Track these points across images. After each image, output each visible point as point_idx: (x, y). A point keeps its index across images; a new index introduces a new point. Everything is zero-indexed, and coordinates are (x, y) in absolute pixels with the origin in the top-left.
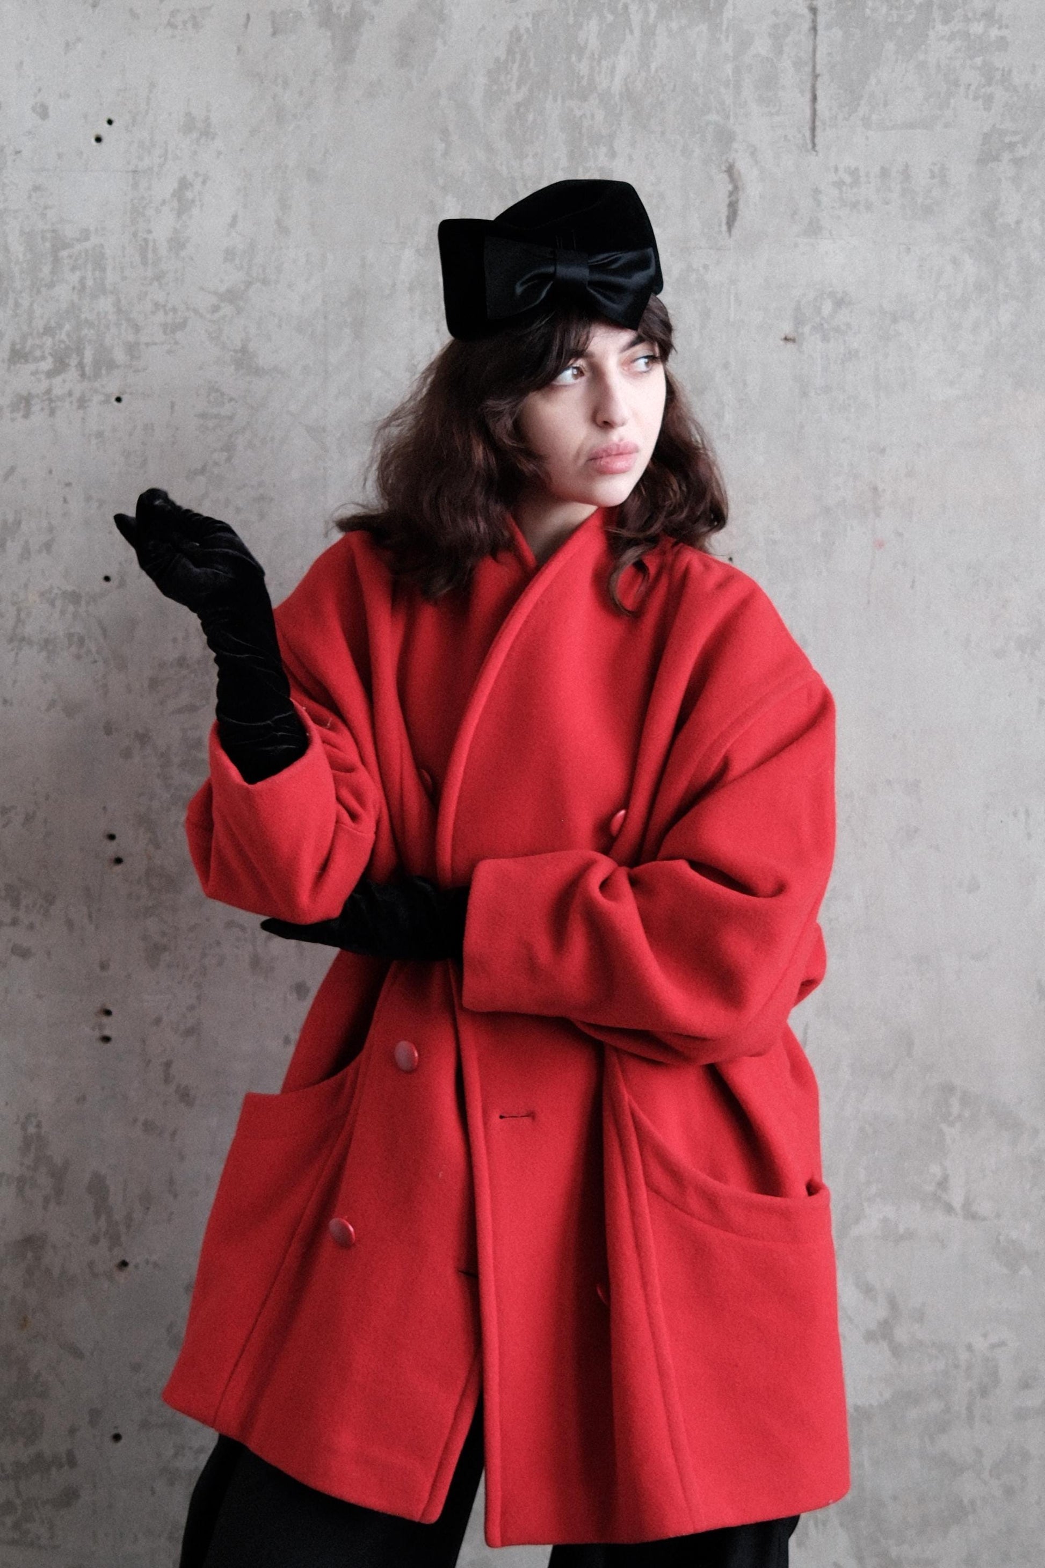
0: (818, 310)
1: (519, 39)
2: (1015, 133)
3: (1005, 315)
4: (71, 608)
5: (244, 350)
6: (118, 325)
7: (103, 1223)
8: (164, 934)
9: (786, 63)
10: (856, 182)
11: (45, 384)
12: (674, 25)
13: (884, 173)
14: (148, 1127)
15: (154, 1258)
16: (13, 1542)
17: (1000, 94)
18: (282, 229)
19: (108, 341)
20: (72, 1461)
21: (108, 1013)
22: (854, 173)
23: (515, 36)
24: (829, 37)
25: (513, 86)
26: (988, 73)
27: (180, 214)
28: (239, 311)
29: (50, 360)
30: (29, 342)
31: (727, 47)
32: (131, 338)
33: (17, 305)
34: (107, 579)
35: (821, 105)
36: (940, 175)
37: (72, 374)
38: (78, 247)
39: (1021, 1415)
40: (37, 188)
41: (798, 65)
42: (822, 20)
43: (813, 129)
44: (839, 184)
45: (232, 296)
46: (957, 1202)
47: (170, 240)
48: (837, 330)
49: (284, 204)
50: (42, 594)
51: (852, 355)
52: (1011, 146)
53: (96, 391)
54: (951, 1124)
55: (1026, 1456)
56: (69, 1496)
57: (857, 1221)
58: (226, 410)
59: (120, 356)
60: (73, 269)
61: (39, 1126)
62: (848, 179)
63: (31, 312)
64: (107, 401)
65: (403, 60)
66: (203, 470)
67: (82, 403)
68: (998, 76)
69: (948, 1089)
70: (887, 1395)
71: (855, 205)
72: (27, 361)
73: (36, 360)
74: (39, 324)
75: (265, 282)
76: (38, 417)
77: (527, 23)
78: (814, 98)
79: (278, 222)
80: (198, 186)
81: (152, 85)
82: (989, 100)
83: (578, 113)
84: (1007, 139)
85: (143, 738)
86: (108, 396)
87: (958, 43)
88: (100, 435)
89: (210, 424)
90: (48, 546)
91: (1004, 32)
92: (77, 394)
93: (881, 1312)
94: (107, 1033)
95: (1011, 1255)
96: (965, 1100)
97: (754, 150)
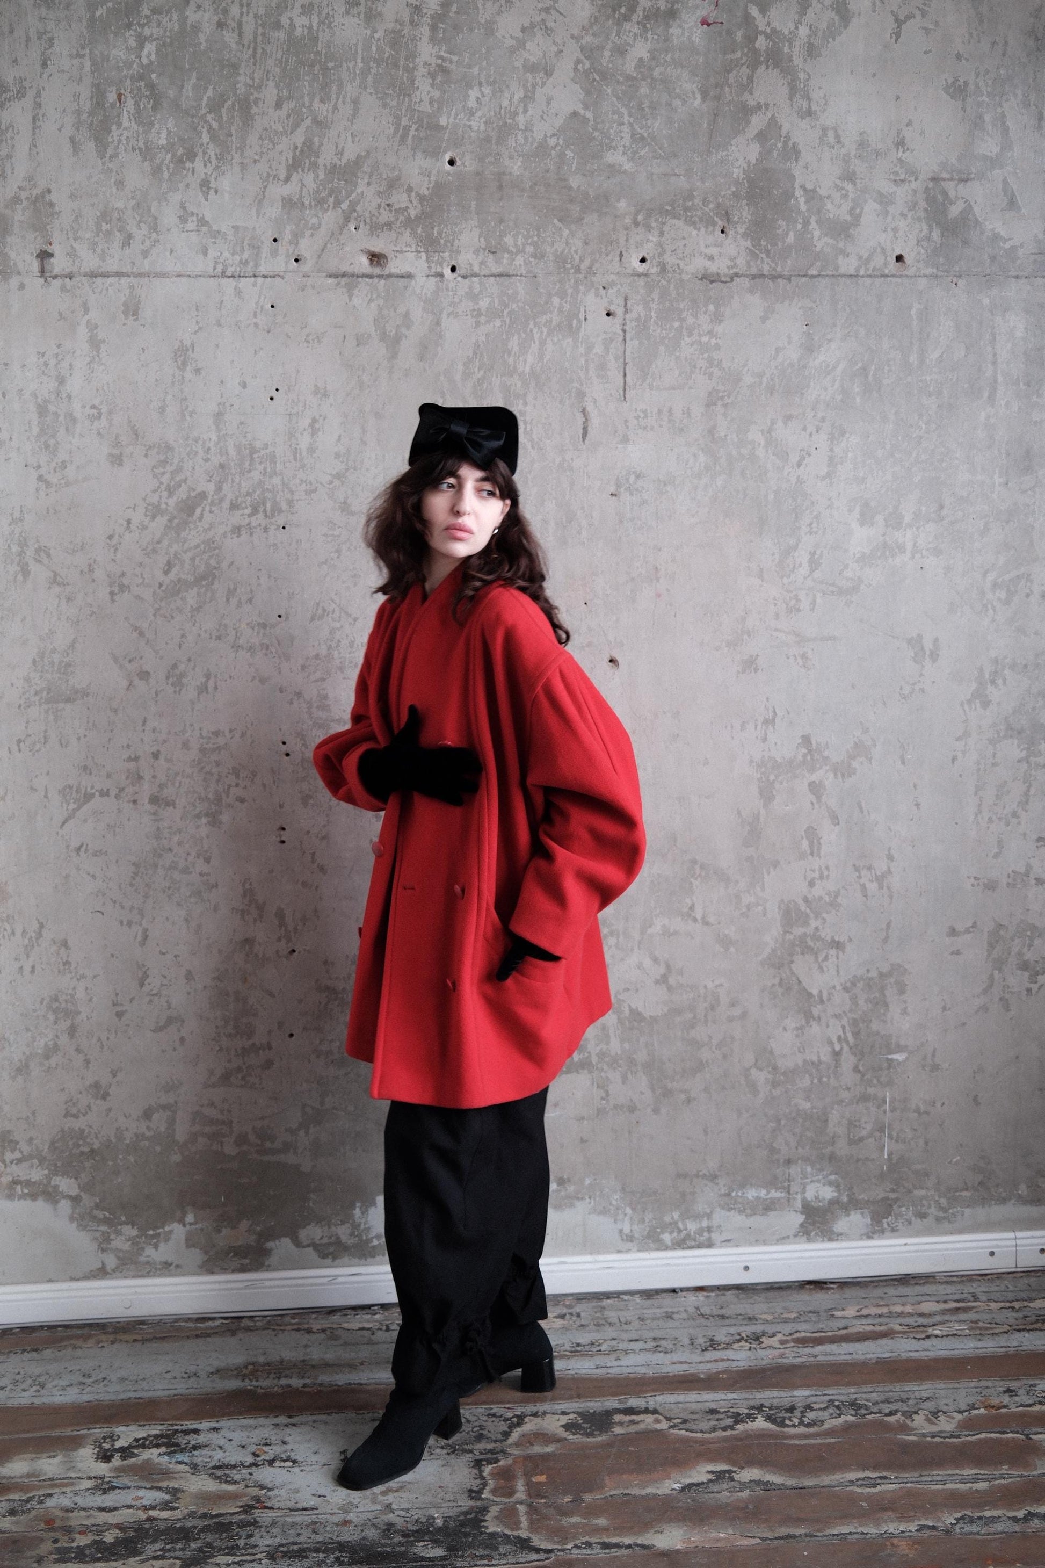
0: (627, 480)
1: (479, 346)
2: (724, 391)
3: (719, 482)
4: (262, 631)
5: (345, 503)
6: (283, 491)
7: (283, 932)
8: (310, 790)
9: (611, 357)
10: (646, 417)
11: (247, 520)
12: (555, 339)
13: (660, 412)
14: (304, 884)
15: (308, 948)
16: (242, 1086)
17: (715, 370)
19: (278, 499)
20: (270, 1048)
21: (284, 829)
22: (645, 412)
24: (632, 344)
25: (476, 370)
26: (711, 362)
27: (312, 435)
28: (343, 483)
29: (250, 508)
30: (240, 499)
31: (582, 350)
32: (289, 496)
33: (233, 481)
34: (280, 616)
35: (628, 378)
36: (687, 412)
37: (260, 516)
38: (263, 452)
39: (731, 1019)
40: (242, 423)
41: (616, 358)
42: (629, 335)
43: (625, 390)
44: (637, 418)
45: (339, 476)
46: (699, 917)
47: (308, 449)
48: (637, 490)
49: (364, 431)
50: (248, 624)
51: (644, 502)
52: (722, 398)
53: (272, 523)
54: (696, 879)
55: (733, 1038)
56: (269, 1064)
57: (650, 926)
58: (336, 532)
59: (284, 506)
60: (260, 463)
61: (251, 884)
62: (642, 415)
63: (240, 484)
64: (277, 529)
65: (421, 358)
66: (325, 563)
67: (266, 530)
68: (716, 363)
69: (694, 862)
70: (666, 1010)
71: (645, 428)
72: (238, 509)
73: (243, 509)
74: (244, 491)
75: (355, 469)
76: (244, 537)
77: (483, 338)
78: (625, 375)
79: (361, 439)
80: (321, 420)
81: (298, 371)
82: (711, 376)
83: (509, 383)
84: (720, 394)
85: (299, 694)
86: (278, 526)
87: (695, 347)
88: (275, 545)
89: (329, 539)
90: (250, 600)
91: (719, 341)
92: (263, 525)
93: (662, 970)
94: (283, 839)
95: (725, 942)
96: (702, 867)
97: (595, 401)
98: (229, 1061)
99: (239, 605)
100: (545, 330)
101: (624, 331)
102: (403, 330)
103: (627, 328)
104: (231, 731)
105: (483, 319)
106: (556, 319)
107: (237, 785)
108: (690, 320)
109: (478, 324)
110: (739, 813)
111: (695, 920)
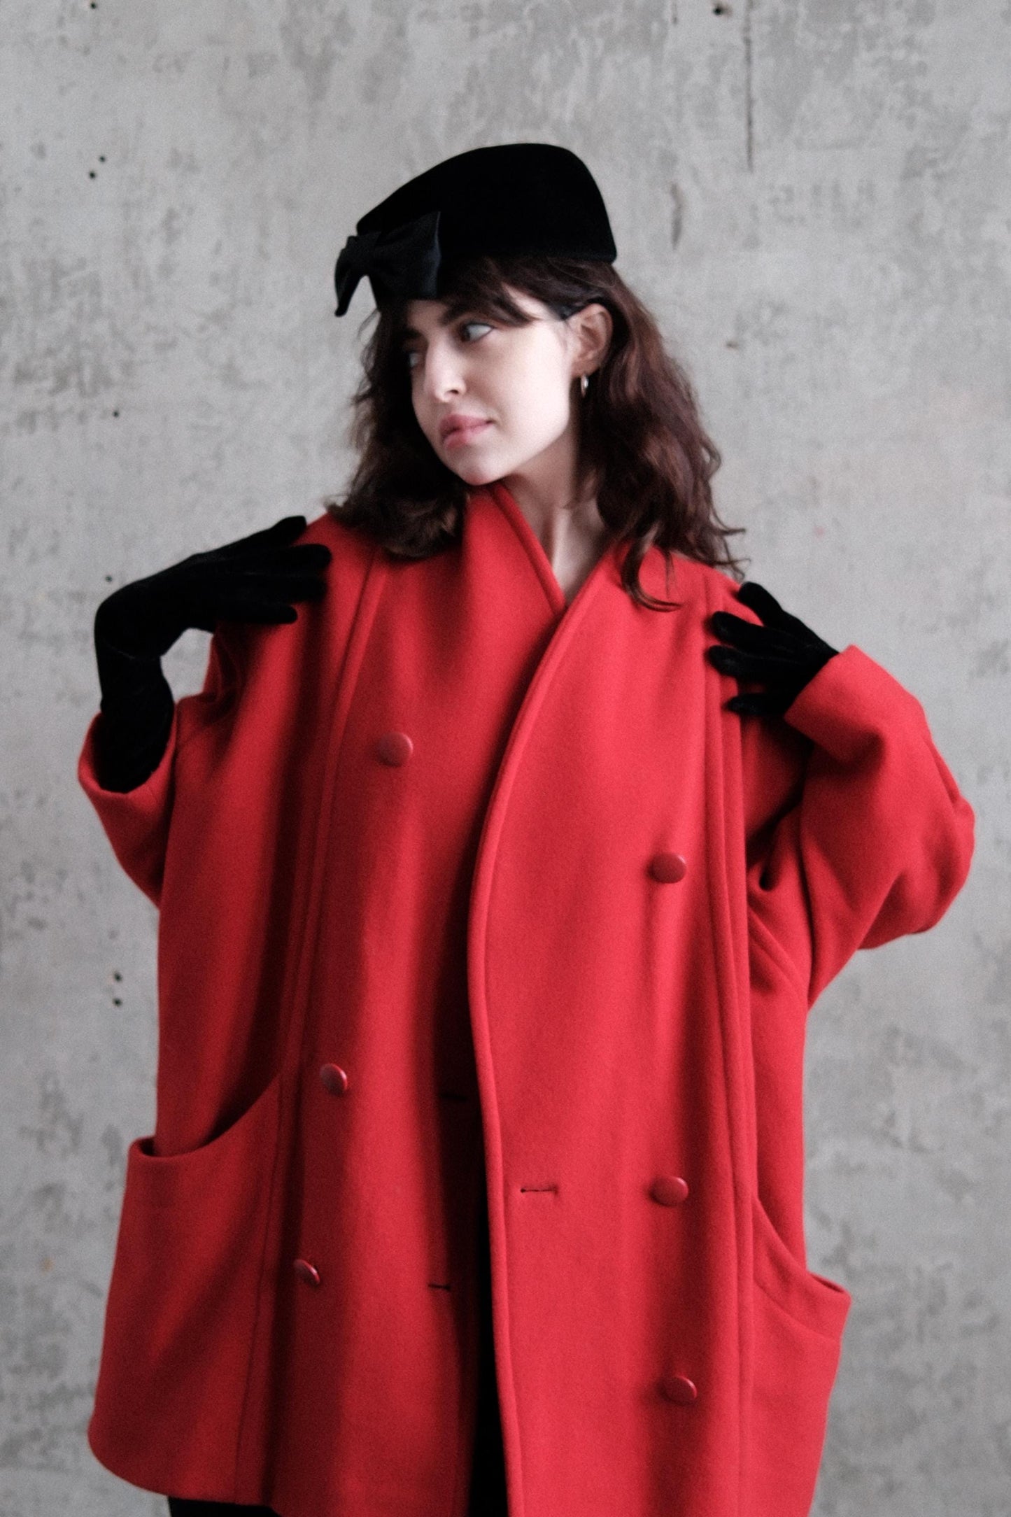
0: (758, 317)
1: (477, 74)
2: (936, 150)
3: (930, 319)
4: (76, 607)
5: (230, 366)
6: (114, 346)
7: (117, 1171)
9: (724, 90)
10: (790, 199)
11: (47, 401)
12: (620, 59)
13: (816, 190)
16: (41, 1467)
17: (921, 114)
18: (263, 254)
19: (104, 361)
21: (119, 978)
22: (789, 191)
23: (474, 72)
24: (763, 67)
26: (910, 96)
27: (168, 241)
28: (225, 331)
29: (52, 379)
30: (33, 363)
31: (669, 77)
32: (125, 355)
33: (20, 330)
34: (109, 579)
35: (758, 128)
36: (868, 191)
37: (73, 391)
38: (76, 275)
39: (967, 1332)
40: (37, 222)
41: (734, 91)
42: (756, 49)
43: (750, 150)
44: (774, 201)
45: (218, 317)
46: (904, 1137)
47: (160, 267)
48: (775, 335)
49: (264, 232)
50: (49, 595)
51: (790, 358)
53: (93, 406)
54: (898, 1065)
55: (972, 1368)
58: (214, 421)
59: (115, 373)
60: (73, 294)
61: (56, 1083)
62: (782, 195)
63: (33, 336)
64: (103, 417)
65: (370, 96)
66: (194, 478)
67: (82, 418)
68: (920, 98)
69: (894, 1032)
71: (790, 220)
72: (30, 381)
73: (40, 380)
74: (41, 346)
75: (249, 303)
76: (42, 431)
77: (484, 59)
78: (750, 123)
79: (259, 248)
80: (184, 215)
81: (141, 125)
82: (911, 122)
84: (931, 156)
86: (106, 411)
87: (881, 68)
88: (99, 446)
89: (201, 435)
90: (54, 550)
91: (925, 58)
92: (77, 409)
93: (836, 1239)
94: (118, 996)
95: (956, 1185)
96: (909, 1044)
97: (695, 173)
98: (16, 1419)
99: (33, 558)
100: (600, 42)
101: (748, 42)
102: (336, 46)
103: (754, 35)
104: (19, 794)
105: (483, 24)
106: (619, 22)
107: (30, 896)
108: (871, 21)
109: (475, 33)
110: (977, 939)
111: (896, 1143)
